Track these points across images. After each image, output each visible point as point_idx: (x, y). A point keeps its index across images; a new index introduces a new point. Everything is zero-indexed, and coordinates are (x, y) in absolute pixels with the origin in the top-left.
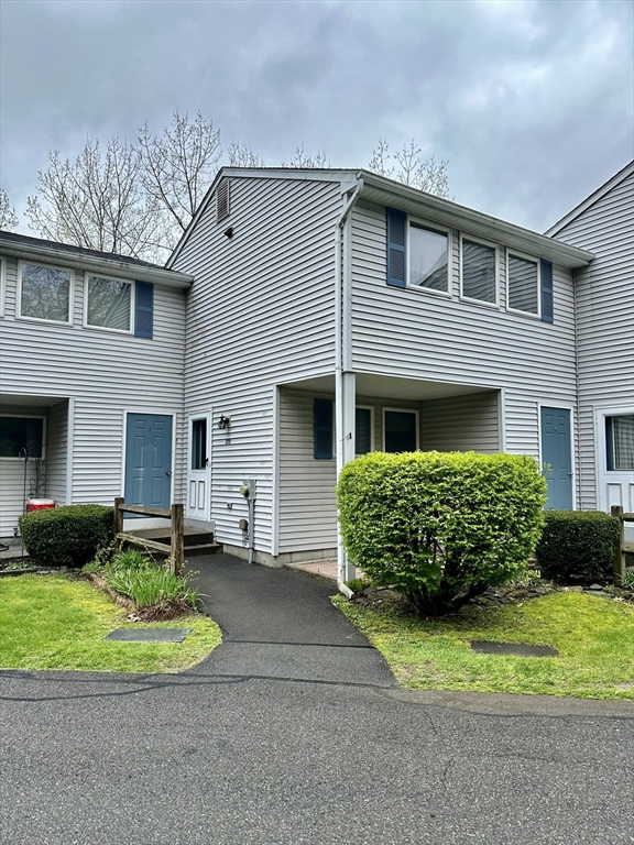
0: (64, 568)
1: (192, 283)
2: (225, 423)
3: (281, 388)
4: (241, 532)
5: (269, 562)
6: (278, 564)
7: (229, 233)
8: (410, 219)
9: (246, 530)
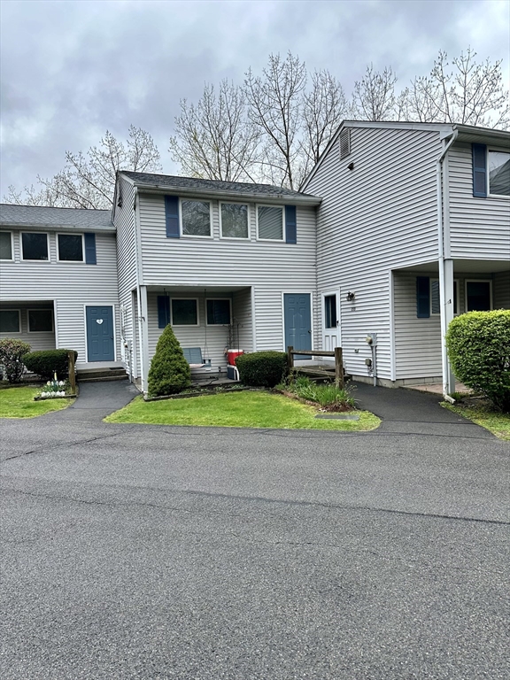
0: (263, 388)
1: (321, 202)
2: (351, 297)
3: (394, 272)
4: (366, 367)
5: (388, 385)
6: (396, 386)
7: (351, 167)
8: (488, 149)
9: (370, 365)
